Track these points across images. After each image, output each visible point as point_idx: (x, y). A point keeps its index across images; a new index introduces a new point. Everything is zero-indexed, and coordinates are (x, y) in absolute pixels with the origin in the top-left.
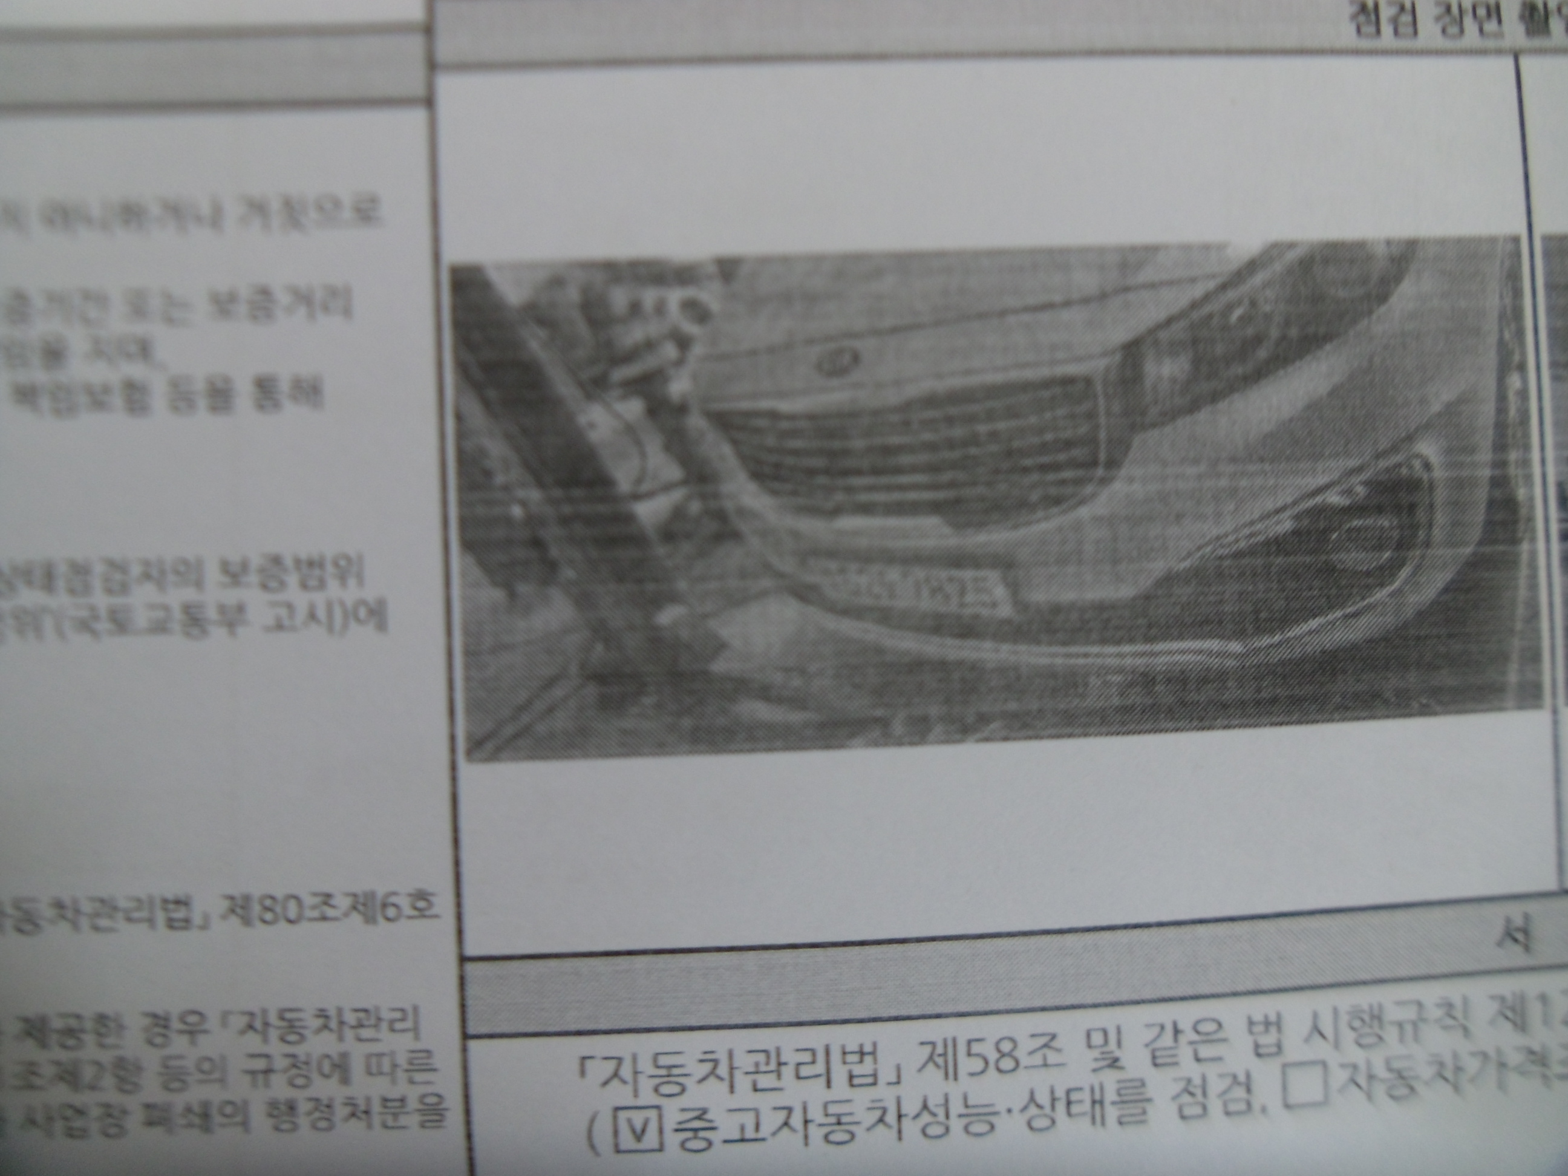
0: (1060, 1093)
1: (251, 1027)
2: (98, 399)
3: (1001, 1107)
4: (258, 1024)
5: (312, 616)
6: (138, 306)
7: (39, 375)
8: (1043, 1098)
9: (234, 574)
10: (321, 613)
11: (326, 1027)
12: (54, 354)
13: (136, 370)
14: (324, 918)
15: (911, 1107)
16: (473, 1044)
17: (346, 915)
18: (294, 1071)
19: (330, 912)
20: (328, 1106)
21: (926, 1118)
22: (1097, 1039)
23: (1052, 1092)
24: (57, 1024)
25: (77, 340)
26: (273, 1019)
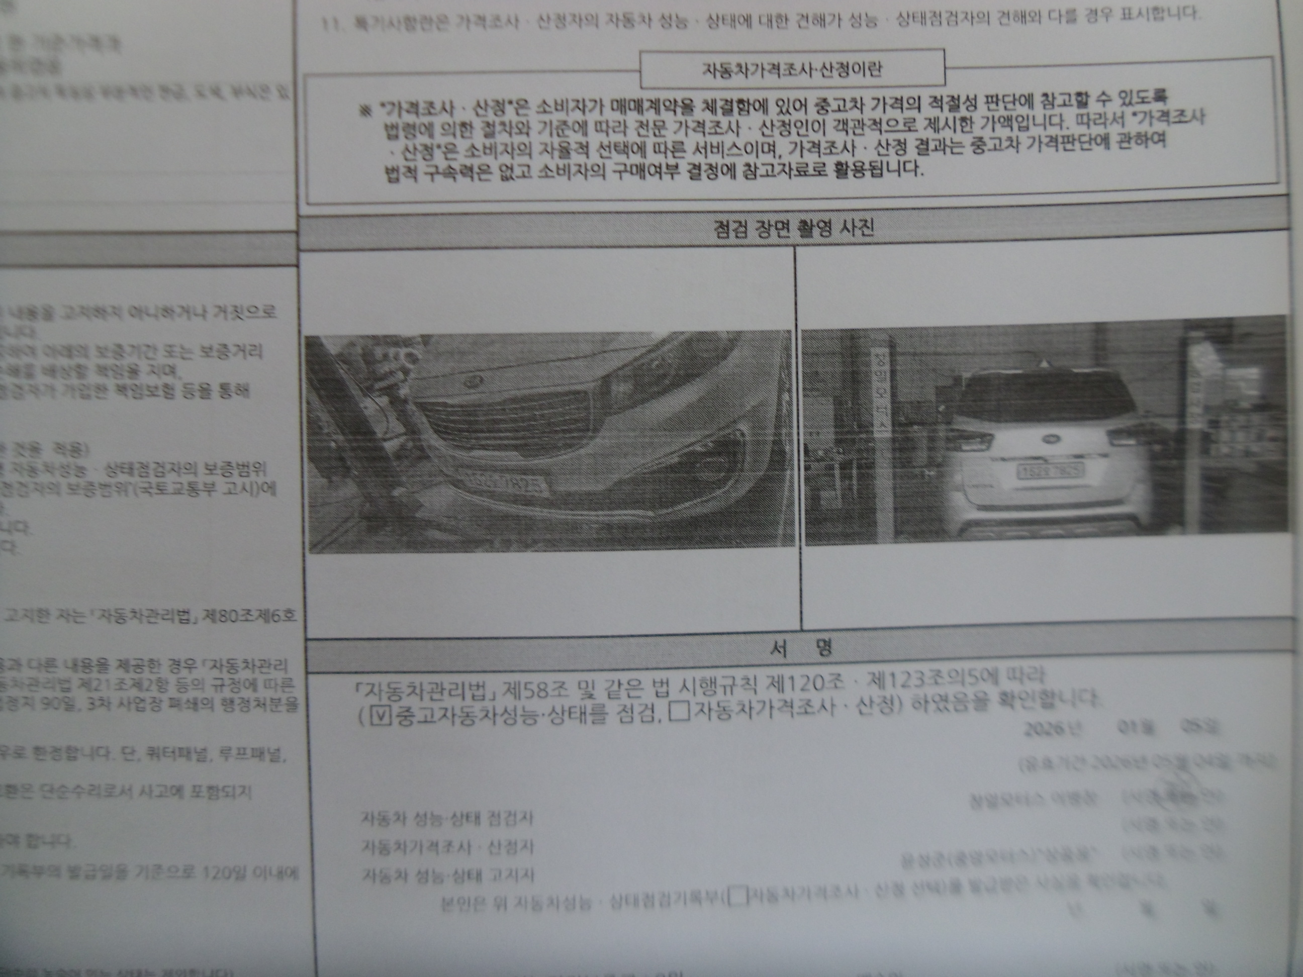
0: (566, 708)
1: (215, 666)
2: (152, 392)
3: (540, 713)
4: (218, 665)
5: (244, 489)
6: (170, 351)
7: (127, 381)
8: (559, 710)
9: (210, 469)
10: (248, 488)
11: (247, 667)
12: (134, 372)
13: (169, 380)
14: (247, 620)
15: (499, 711)
16: (311, 677)
17: (257, 619)
18: (233, 686)
19: (250, 618)
20: (248, 701)
21: (506, 716)
22: (583, 685)
23: (563, 707)
24: (133, 663)
25: (144, 366)
26: (224, 663)
